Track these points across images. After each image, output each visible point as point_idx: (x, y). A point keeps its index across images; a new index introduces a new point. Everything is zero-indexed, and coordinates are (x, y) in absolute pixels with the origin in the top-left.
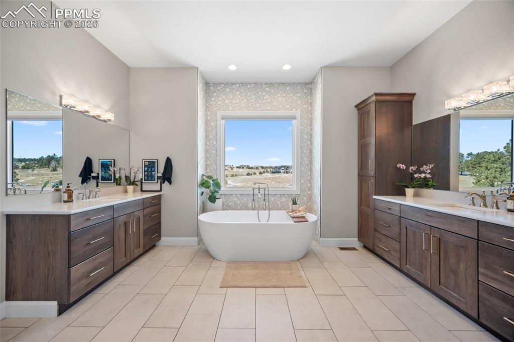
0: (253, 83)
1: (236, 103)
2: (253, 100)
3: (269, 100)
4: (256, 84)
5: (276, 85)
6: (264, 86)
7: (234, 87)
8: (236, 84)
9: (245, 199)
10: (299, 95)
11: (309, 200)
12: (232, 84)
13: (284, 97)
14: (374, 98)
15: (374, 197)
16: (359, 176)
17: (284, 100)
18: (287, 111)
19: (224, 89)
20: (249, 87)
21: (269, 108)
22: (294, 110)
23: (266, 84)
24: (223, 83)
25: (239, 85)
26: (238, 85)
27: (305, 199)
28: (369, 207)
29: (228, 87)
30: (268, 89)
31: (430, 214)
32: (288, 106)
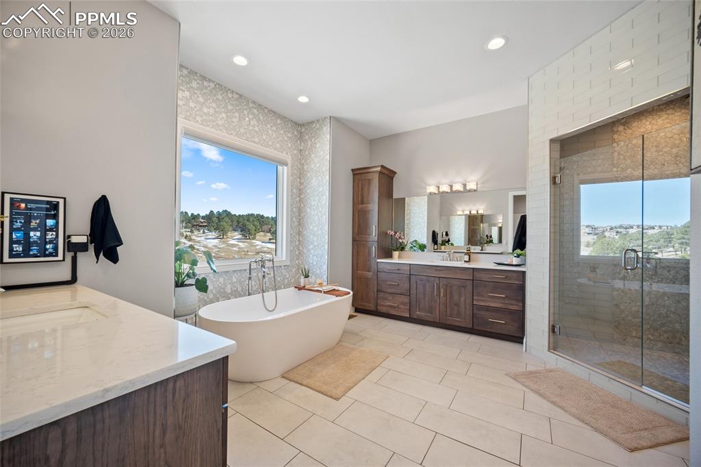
0: (237, 93)
1: (208, 114)
2: (234, 120)
3: (257, 129)
4: (241, 96)
5: (266, 111)
6: (251, 105)
7: (206, 84)
8: (210, 81)
9: (221, 280)
10: (289, 135)
11: (297, 272)
12: (204, 78)
13: (275, 132)
14: (379, 169)
15: (378, 260)
16: (354, 240)
17: (274, 135)
18: (277, 152)
19: (187, 79)
20: (230, 95)
21: (257, 140)
22: (284, 152)
23: (254, 102)
24: (187, 69)
25: (215, 85)
26: (212, 85)
27: (294, 270)
28: (369, 271)
29: (195, 80)
30: (255, 111)
31: (439, 268)
32: (278, 145)
